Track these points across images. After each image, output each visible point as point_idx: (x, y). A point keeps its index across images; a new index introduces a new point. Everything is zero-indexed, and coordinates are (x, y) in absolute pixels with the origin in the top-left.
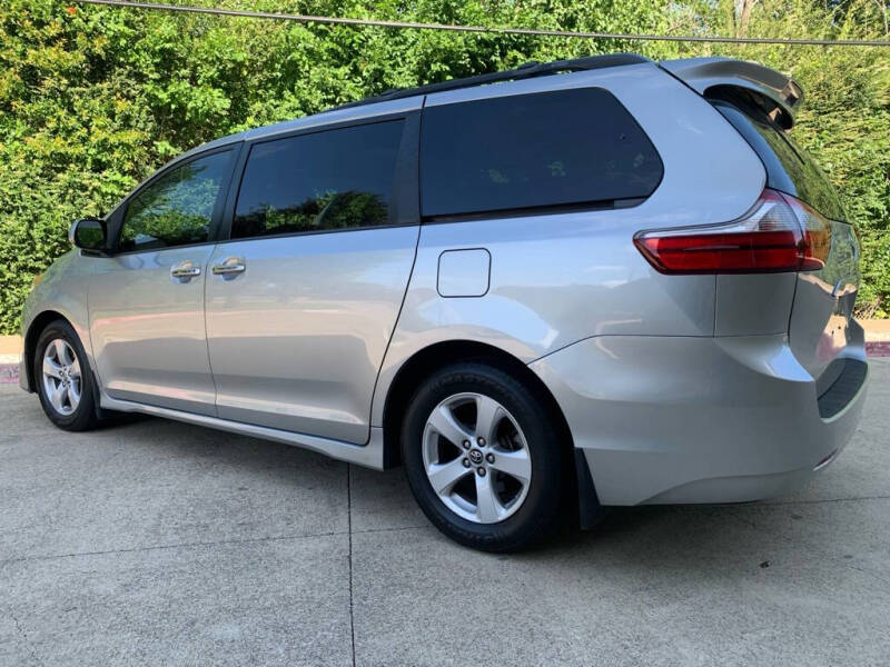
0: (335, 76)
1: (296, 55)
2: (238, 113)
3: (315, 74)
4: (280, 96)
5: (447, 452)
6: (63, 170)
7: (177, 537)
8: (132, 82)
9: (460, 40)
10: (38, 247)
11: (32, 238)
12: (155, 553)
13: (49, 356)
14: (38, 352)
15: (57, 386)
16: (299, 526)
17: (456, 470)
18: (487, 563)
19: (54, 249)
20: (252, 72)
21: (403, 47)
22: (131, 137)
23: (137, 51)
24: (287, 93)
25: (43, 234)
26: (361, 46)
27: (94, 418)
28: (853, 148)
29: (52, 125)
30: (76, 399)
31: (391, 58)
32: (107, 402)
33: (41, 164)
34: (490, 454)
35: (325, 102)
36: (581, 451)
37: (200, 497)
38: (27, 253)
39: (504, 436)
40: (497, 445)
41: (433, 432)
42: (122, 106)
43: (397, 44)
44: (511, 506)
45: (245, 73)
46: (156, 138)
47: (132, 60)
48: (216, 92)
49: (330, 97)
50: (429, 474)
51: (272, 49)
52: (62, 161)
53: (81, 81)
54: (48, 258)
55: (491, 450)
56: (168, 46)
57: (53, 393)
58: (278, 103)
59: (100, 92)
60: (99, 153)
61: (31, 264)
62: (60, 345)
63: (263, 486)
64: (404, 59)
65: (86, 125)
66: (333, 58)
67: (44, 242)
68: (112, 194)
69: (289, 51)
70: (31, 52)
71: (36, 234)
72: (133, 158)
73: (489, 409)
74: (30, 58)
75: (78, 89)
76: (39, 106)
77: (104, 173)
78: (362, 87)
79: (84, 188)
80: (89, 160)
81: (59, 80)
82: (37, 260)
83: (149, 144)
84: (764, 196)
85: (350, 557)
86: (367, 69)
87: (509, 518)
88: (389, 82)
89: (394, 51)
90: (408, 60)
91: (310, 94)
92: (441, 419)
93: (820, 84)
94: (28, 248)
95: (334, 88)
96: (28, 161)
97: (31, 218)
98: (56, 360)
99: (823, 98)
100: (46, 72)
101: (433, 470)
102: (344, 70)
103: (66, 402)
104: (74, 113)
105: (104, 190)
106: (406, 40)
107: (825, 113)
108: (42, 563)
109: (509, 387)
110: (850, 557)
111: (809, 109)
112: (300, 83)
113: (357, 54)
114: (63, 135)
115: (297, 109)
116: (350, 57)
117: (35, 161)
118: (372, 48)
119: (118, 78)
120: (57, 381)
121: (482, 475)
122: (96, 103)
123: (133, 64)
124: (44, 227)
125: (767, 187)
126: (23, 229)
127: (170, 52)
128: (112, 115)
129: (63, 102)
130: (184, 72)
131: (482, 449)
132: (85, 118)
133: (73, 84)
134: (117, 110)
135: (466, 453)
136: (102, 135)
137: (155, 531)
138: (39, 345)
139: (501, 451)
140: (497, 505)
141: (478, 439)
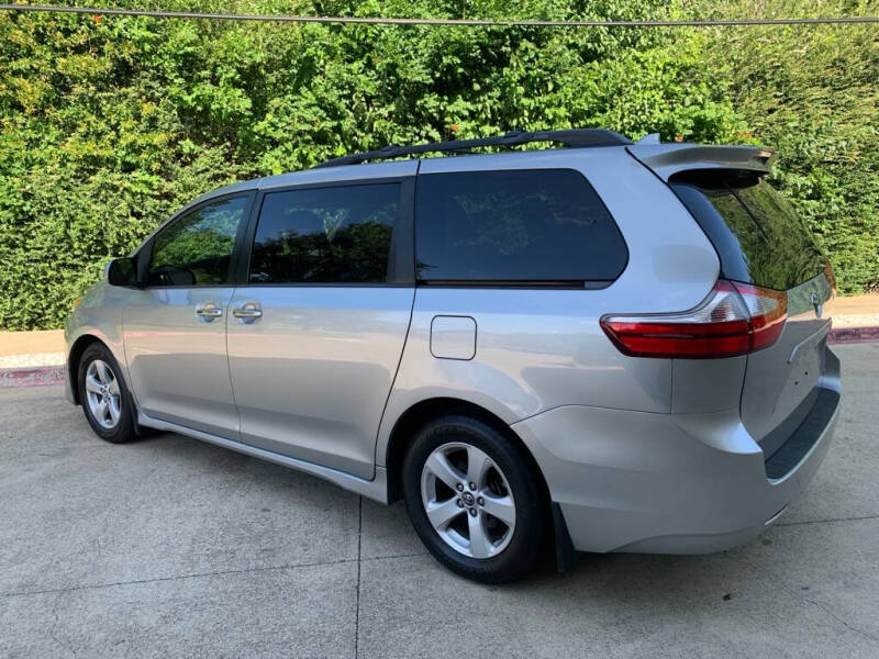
0: (350, 71)
1: (311, 50)
2: (259, 111)
3: (331, 69)
4: (296, 91)
5: (443, 493)
6: (93, 172)
7: (208, 565)
8: (156, 84)
9: (470, 32)
10: (76, 245)
11: (69, 237)
12: (189, 582)
13: (91, 374)
14: (80, 370)
15: (99, 401)
16: (314, 552)
17: (451, 509)
18: (478, 594)
19: (90, 247)
20: (269, 70)
21: (414, 40)
22: (159, 138)
23: (160, 56)
24: (303, 90)
25: (79, 234)
26: (375, 39)
27: (131, 432)
29: (82, 130)
30: (116, 414)
31: (403, 52)
32: (144, 420)
33: (75, 166)
34: (480, 498)
35: (340, 97)
36: (558, 504)
37: (228, 519)
38: (66, 251)
39: (492, 482)
40: (487, 489)
41: (430, 474)
42: (148, 109)
43: (408, 37)
44: (499, 544)
45: (263, 71)
46: (182, 137)
47: (155, 64)
48: (239, 92)
49: (345, 92)
50: (428, 511)
51: (288, 47)
52: (93, 163)
53: (108, 86)
54: (85, 255)
55: (481, 494)
56: (190, 49)
57: (96, 407)
58: (296, 97)
59: (126, 96)
60: (128, 154)
61: (70, 261)
62: (100, 364)
63: (284, 507)
64: (416, 51)
65: (115, 128)
66: (347, 52)
67: (80, 240)
68: (142, 193)
69: (304, 49)
70: (61, 61)
71: (73, 233)
72: (160, 159)
73: (478, 459)
74: (60, 66)
75: (105, 94)
76: (69, 111)
77: (133, 174)
78: (376, 80)
79: (115, 189)
80: (119, 162)
81: (88, 87)
82: (75, 257)
83: (171, 144)
85: (357, 587)
86: (380, 64)
87: (496, 556)
88: (402, 76)
89: (406, 45)
90: (420, 52)
91: (326, 91)
92: (437, 463)
93: (835, 60)
94: (67, 246)
95: (348, 83)
96: (63, 165)
97: (68, 218)
98: (97, 378)
99: (839, 74)
100: (75, 80)
101: (431, 507)
102: (357, 65)
103: (108, 416)
104: (103, 117)
105: (134, 189)
106: (418, 31)
107: (840, 89)
108: (94, 592)
109: (496, 443)
110: (807, 588)
111: (824, 86)
112: (317, 80)
113: (370, 48)
114: (93, 138)
115: (314, 105)
116: (365, 52)
117: (69, 164)
118: (385, 41)
119: (145, 79)
120: (100, 397)
121: (474, 516)
122: (122, 107)
123: (157, 68)
124: (80, 227)
125: (721, 276)
126: (61, 230)
127: (192, 54)
128: (138, 117)
129: (92, 107)
130: (204, 73)
131: (472, 493)
132: (113, 122)
133: (100, 90)
134: (143, 113)
135: (459, 494)
136: (131, 138)
137: (189, 558)
138: (81, 364)
139: (490, 496)
140: (487, 544)
141: (470, 483)
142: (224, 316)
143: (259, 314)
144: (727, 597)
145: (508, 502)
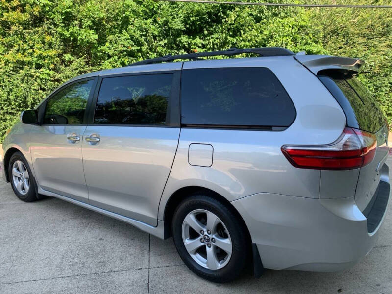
0: (146, 24)
1: (128, 13)
2: (101, 41)
3: (137, 22)
4: (121, 32)
5: (193, 235)
6: (22, 68)
7: (70, 271)
8: (52, 27)
9: (203, 6)
10: (13, 103)
11: (10, 99)
12: (60, 281)
13: (15, 167)
14: (10, 165)
15: (19, 181)
16: (126, 264)
17: (197, 243)
18: (211, 287)
19: (20, 104)
20: (107, 22)
21: (177, 9)
22: (53, 53)
23: (54, 13)
24: (124, 31)
25: (14, 98)
26: (158, 9)
27: (34, 197)
28: (383, 55)
29: (16, 47)
30: (27, 188)
31: (171, 15)
32: (41, 191)
33: (12, 65)
34: (213, 238)
35: (141, 36)
36: (255, 244)
37: (82, 244)
38: (8, 106)
39: (220, 231)
40: (216, 234)
41: (187, 225)
42: (48, 38)
43: (174, 8)
44: (222, 263)
45: (104, 22)
46: (65, 53)
47: (52, 17)
48: (92, 32)
49: (143, 33)
50: (185, 244)
51: (117, 11)
52: (21, 64)
53: (29, 27)
54: (17, 108)
55: (214, 236)
56: (68, 10)
57: (17, 184)
58: (120, 35)
59: (38, 32)
60: (38, 60)
61: (10, 111)
62: (19, 163)
63: (111, 238)
64: (177, 15)
65: (32, 47)
66: (145, 15)
67: (15, 101)
68: (45, 79)
69: (124, 12)
70: (5, 14)
71: (12, 97)
72: (54, 63)
73: (212, 218)
74: (5, 17)
75: (27, 31)
76: (10, 38)
77: (41, 70)
78: (158, 28)
79: (32, 76)
80: (34, 63)
81: (19, 27)
82: (12, 109)
83: (60, 56)
84: (345, 132)
85: (148, 284)
86: (160, 20)
87: (221, 269)
88: (171, 26)
89: (172, 12)
90: (179, 15)
91: (135, 32)
92: (190, 219)
93: (370, 25)
94: (8, 104)
95: (145, 29)
96: (6, 64)
97: (9, 90)
98: (18, 169)
99: (371, 32)
100: (13, 23)
101: (187, 242)
102: (150, 21)
103: (23, 188)
104: (27, 42)
105: (41, 77)
106: (178, 5)
107: (372, 39)
108: (7, 286)
109: (222, 211)
111: (364, 37)
112: (130, 27)
113: (156, 13)
114: (22, 52)
115: (129, 39)
116: (153, 15)
117: (10, 64)
118: (163, 9)
119: (46, 25)
120: (19, 179)
121: (210, 247)
122: (36, 37)
123: (53, 19)
124: (15, 94)
125: (347, 126)
126: (6, 95)
127: (70, 13)
128: (43, 42)
129: (21, 37)
130: (76, 22)
131: (209, 235)
132: (32, 44)
133: (25, 29)
134: (46, 40)
135: (202, 236)
136: (39, 52)
137: (60, 267)
138: (10, 162)
139: (218, 238)
140: (216, 262)
141: (208, 231)
142: (81, 140)
143: (99, 140)
144: (339, 290)
145: (228, 241)
